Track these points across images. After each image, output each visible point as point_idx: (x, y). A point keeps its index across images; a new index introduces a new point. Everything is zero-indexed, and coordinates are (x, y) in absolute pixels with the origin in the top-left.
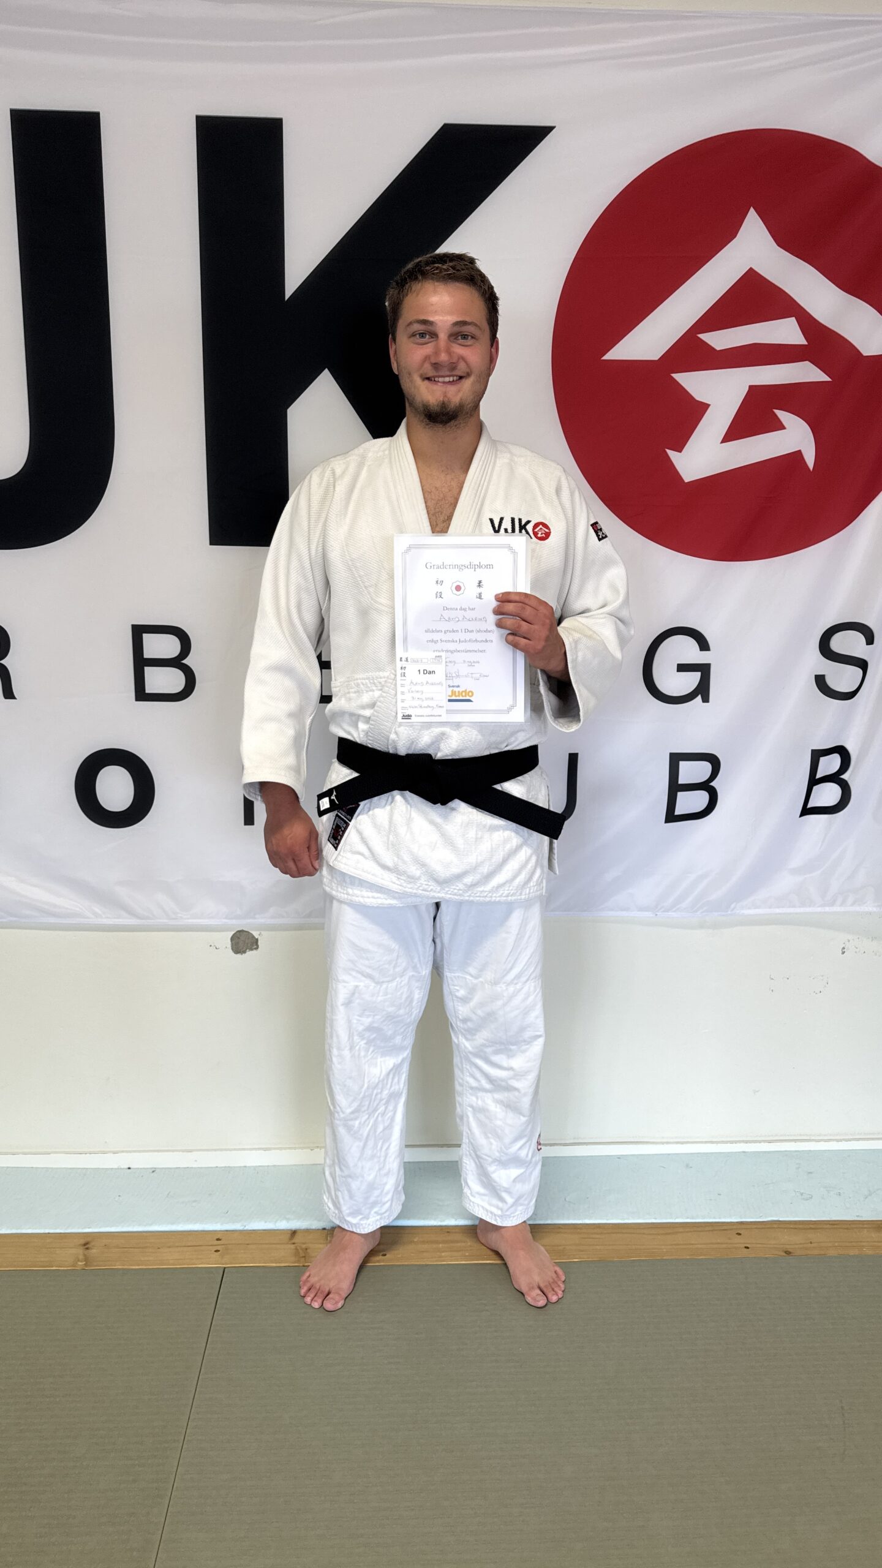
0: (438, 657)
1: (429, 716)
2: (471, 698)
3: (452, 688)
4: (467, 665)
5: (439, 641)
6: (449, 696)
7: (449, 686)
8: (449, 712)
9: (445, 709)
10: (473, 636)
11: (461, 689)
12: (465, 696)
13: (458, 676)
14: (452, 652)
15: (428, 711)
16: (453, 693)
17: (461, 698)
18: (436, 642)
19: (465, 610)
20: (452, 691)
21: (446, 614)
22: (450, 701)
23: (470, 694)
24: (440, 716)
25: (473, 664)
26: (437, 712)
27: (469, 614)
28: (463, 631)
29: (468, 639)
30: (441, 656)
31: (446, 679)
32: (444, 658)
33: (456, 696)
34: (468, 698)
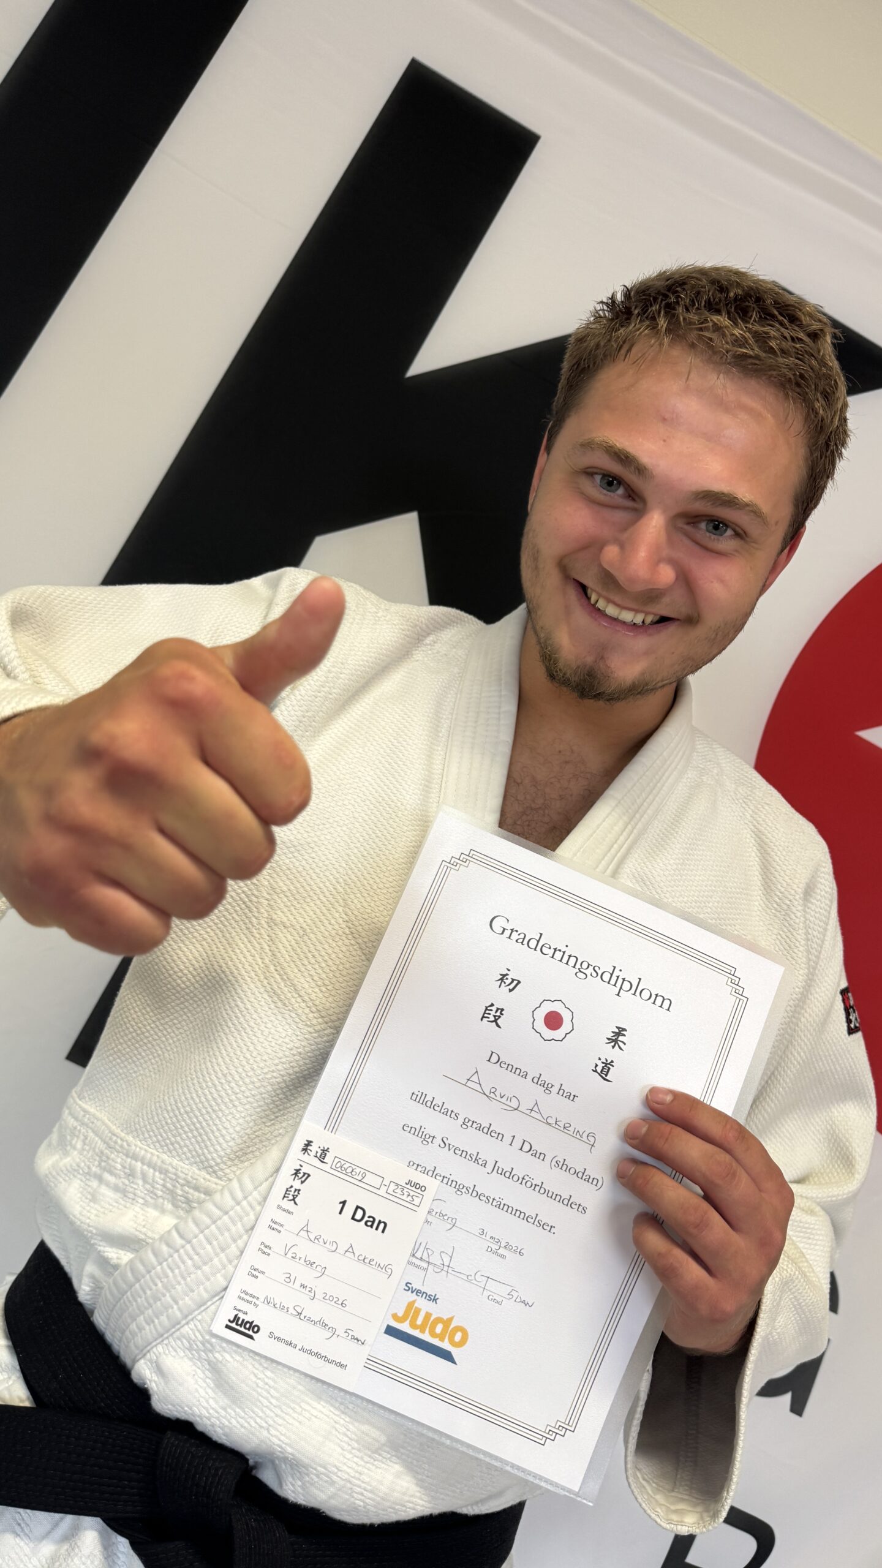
0: (416, 1185)
1: (310, 1352)
2: (455, 1352)
3: (413, 1296)
4: (486, 1244)
5: (438, 1141)
6: (395, 1317)
7: (408, 1287)
8: (374, 1365)
9: (364, 1352)
10: (539, 1171)
11: (437, 1311)
12: (441, 1337)
13: (445, 1268)
14: (459, 1188)
15: (315, 1338)
16: (411, 1311)
17: (426, 1337)
18: (427, 1138)
19: (547, 1087)
20: (411, 1305)
21: (493, 1076)
22: (390, 1331)
23: (458, 1337)
24: (342, 1366)
25: (502, 1251)
26: (339, 1349)
27: (553, 1105)
28: (517, 1143)
29: (519, 1172)
30: (422, 1188)
31: (409, 1263)
32: (429, 1195)
33: (413, 1325)
34: (445, 1345)
